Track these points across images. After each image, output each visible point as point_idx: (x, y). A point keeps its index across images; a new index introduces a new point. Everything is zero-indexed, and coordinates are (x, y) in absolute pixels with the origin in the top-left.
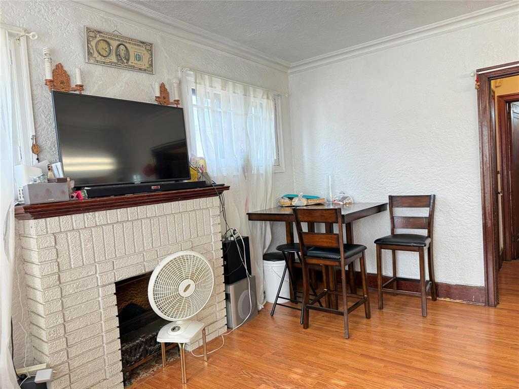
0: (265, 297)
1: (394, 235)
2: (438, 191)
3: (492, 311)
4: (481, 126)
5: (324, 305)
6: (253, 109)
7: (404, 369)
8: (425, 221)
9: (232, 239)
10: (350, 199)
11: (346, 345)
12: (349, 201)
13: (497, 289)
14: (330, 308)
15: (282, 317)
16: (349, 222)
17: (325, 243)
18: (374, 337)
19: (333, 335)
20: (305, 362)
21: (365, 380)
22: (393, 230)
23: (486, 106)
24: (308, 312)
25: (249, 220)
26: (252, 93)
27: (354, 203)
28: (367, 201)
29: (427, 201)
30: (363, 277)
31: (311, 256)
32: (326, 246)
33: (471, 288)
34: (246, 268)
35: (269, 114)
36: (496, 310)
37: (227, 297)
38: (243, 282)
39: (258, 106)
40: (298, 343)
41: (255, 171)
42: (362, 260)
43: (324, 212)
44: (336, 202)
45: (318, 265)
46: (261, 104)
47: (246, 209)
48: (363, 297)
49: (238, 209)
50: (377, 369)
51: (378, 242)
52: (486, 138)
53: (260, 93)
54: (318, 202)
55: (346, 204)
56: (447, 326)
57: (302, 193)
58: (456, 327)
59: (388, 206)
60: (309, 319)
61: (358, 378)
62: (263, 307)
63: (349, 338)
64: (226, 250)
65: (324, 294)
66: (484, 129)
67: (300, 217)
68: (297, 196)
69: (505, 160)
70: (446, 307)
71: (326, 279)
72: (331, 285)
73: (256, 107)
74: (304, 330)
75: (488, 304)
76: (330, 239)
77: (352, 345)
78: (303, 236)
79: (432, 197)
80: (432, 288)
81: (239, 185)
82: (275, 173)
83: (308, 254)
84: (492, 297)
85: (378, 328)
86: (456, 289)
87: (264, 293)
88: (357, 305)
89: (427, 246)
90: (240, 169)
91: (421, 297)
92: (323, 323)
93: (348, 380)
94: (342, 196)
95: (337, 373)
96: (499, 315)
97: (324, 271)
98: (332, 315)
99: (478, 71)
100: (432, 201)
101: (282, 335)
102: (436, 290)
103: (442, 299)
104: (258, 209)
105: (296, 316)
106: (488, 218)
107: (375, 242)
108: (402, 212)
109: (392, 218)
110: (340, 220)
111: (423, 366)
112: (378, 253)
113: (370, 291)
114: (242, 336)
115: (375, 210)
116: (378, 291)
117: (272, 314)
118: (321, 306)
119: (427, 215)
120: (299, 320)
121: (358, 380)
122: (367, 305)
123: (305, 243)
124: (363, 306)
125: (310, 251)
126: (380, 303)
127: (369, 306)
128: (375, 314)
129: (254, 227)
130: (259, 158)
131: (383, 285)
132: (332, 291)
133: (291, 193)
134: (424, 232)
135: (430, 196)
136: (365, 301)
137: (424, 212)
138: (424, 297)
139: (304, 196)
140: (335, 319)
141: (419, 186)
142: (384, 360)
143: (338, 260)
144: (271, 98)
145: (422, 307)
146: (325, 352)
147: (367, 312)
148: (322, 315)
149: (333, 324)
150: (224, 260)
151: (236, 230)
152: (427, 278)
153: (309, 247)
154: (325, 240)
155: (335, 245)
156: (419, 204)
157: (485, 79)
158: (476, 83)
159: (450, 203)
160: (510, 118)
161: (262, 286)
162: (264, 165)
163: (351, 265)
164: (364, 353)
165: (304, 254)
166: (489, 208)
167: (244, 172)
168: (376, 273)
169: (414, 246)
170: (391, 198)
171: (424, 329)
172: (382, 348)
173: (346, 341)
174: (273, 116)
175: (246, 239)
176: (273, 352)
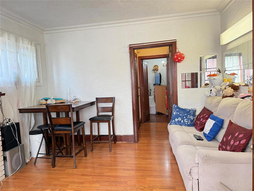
0: (31, 155)
1: (98, 116)
2: (116, 96)
3: (136, 144)
4: (131, 69)
5: (64, 154)
6: (22, 49)
7: (100, 177)
8: (111, 109)
9: (8, 124)
10: (78, 100)
11: (75, 172)
12: (78, 101)
13: (138, 135)
14: (67, 155)
15: (40, 164)
16: (78, 110)
17: (63, 122)
18: (88, 165)
19: (68, 168)
20: (52, 185)
21: (82, 187)
22: (98, 114)
23: (133, 60)
24: (55, 159)
25: (20, 113)
26: (21, 41)
27: (80, 102)
28: (86, 100)
29: (112, 100)
30: (84, 137)
31: (56, 130)
32: (64, 124)
33: (129, 136)
34: (18, 141)
35: (32, 54)
36: (138, 144)
37: (5, 158)
38: (15, 149)
39: (26, 48)
40: (49, 176)
41: (23, 85)
42: (83, 129)
43: (63, 106)
44: (71, 101)
45: (60, 134)
46: (27, 48)
47: (17, 107)
48: (83, 147)
49: (12, 107)
50: (88, 180)
51: (91, 120)
52: (133, 74)
53: (26, 42)
54: (62, 101)
55: (76, 102)
56: (119, 154)
57: (52, 97)
58: (122, 154)
59: (96, 102)
60: (56, 162)
61: (79, 186)
62: (29, 161)
63: (76, 168)
64: (3, 132)
65: (64, 148)
66: (132, 70)
67: (50, 110)
68: (50, 99)
69: (141, 83)
70: (119, 146)
71: (65, 141)
72: (68, 143)
73: (24, 49)
74: (53, 169)
75: (135, 142)
76: (66, 120)
77: (77, 171)
78: (52, 119)
79: (114, 98)
80: (114, 138)
81: (13, 93)
82: (36, 86)
83: (55, 129)
84: (136, 138)
85: (90, 160)
86: (123, 137)
87: (30, 153)
88: (80, 151)
89: (112, 119)
90: (13, 83)
91: (109, 143)
92: (63, 163)
93: (74, 189)
94: (74, 98)
95: (69, 187)
96: (138, 146)
97: (64, 137)
98: (68, 158)
99: (130, 45)
100: (113, 100)
101: (40, 173)
102: (115, 139)
103: (118, 142)
104: (26, 106)
105: (49, 162)
106: (134, 106)
107: (89, 120)
108: (101, 105)
109: (97, 108)
110: (71, 110)
111: (109, 174)
112: (91, 125)
113: (86, 143)
114: (15, 179)
115: (90, 104)
116: (90, 142)
117: (35, 164)
118: (63, 154)
119: (112, 106)
120: (50, 164)
121: (79, 187)
122: (85, 150)
123: (53, 123)
124: (83, 151)
125: (57, 127)
126: (92, 148)
127: (86, 151)
128: (89, 154)
129: (23, 116)
130: (26, 77)
131: (93, 140)
132: (68, 146)
133: (46, 97)
134: (110, 114)
135: (113, 97)
136: (84, 149)
137: (110, 105)
138: (110, 143)
139: (54, 99)
140: (69, 160)
141: (108, 93)
142: (92, 175)
143: (71, 130)
144: (33, 45)
145: (110, 147)
146: (63, 178)
147: (85, 154)
148: (63, 159)
149: (68, 162)
150: (2, 137)
151: (11, 119)
152: (112, 134)
153: (55, 126)
154: (64, 121)
155: (69, 123)
156: (109, 101)
157: (132, 49)
158: (129, 50)
159: (120, 100)
160: (142, 66)
161: (29, 149)
162: (29, 82)
163: (79, 132)
164: (82, 174)
165: (53, 129)
166: (135, 102)
167: (16, 85)
168: (90, 134)
169: (106, 120)
170: (97, 99)
171: (111, 157)
172: (91, 170)
173: (75, 170)
174: (35, 55)
175: (18, 124)
176: (34, 184)
